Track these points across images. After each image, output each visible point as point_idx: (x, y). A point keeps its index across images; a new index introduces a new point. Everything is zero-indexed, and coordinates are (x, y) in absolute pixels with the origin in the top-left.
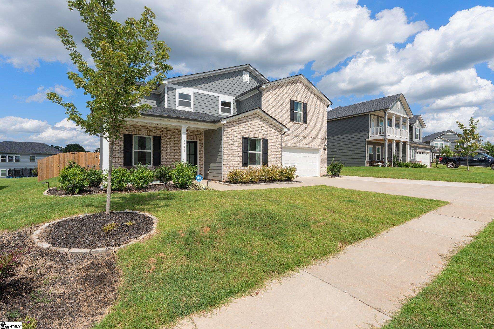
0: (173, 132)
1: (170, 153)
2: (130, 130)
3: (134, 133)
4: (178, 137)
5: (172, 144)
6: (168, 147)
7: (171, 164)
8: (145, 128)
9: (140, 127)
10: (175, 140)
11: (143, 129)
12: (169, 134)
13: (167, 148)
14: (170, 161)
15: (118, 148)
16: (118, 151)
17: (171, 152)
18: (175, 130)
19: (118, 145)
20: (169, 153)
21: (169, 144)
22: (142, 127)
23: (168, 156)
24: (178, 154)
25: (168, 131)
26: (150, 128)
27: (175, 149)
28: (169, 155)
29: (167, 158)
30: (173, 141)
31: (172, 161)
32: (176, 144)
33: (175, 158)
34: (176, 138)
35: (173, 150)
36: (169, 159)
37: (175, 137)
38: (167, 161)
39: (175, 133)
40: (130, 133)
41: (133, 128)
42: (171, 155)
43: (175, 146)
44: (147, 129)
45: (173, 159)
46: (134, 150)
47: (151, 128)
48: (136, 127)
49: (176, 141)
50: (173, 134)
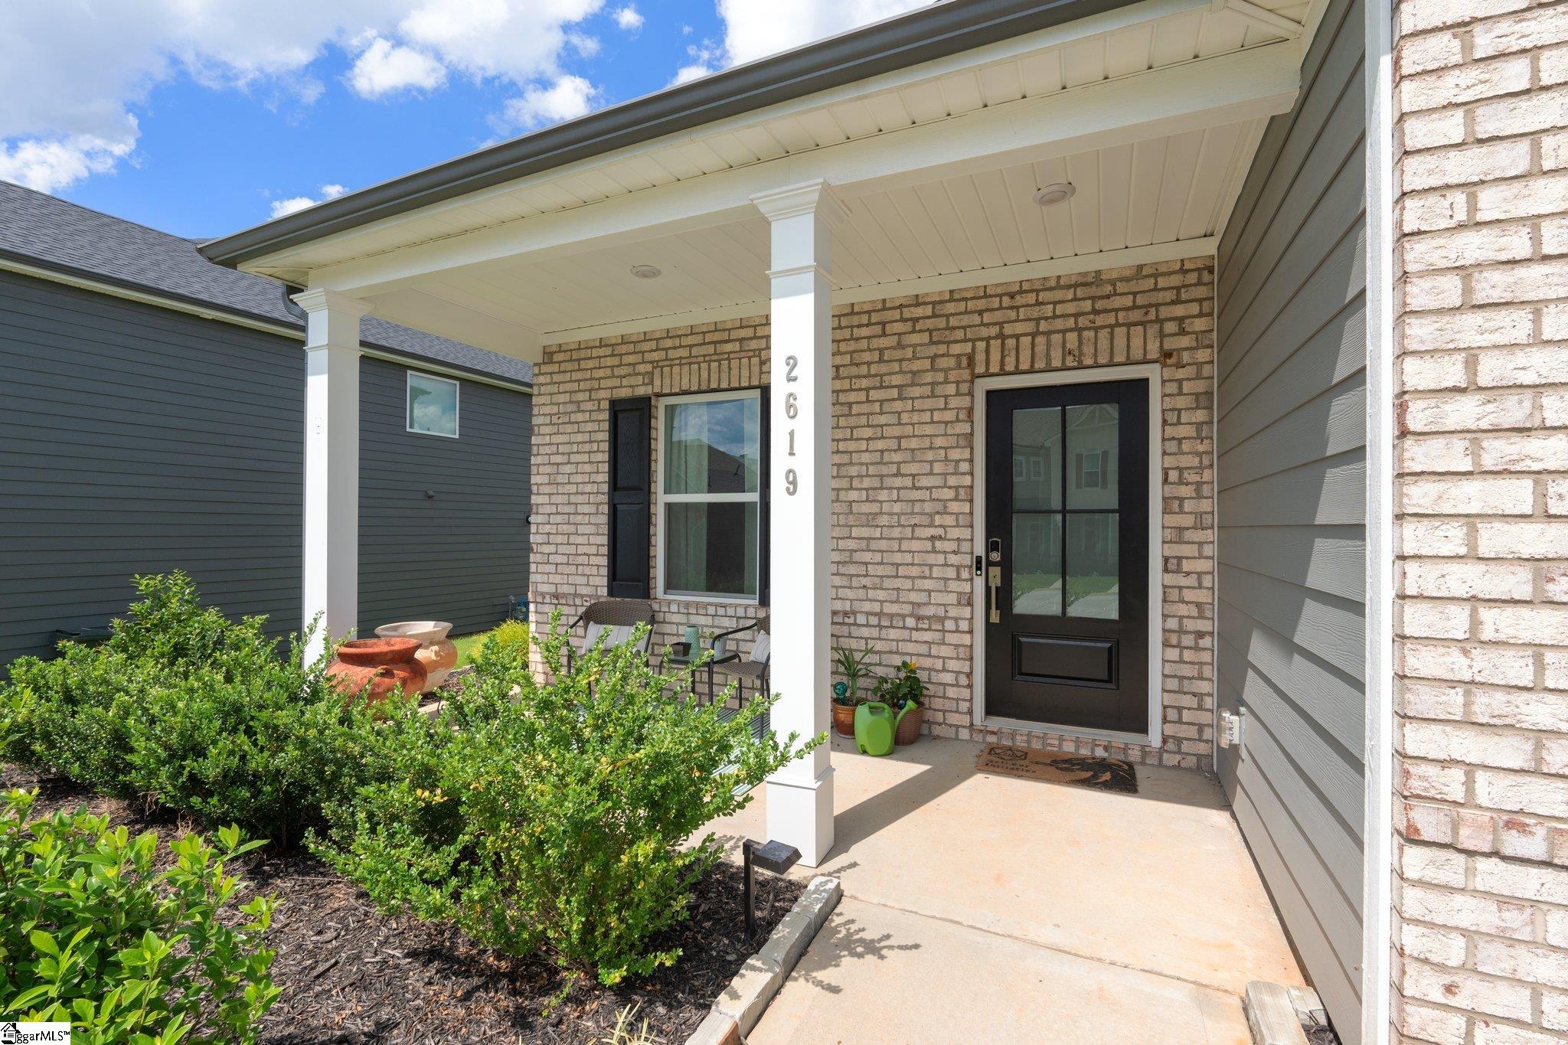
0: (899, 327)
1: (874, 508)
2: (641, 368)
3: (657, 382)
4: (943, 363)
5: (897, 431)
6: (866, 458)
7: (881, 595)
8: (717, 337)
9: (690, 340)
10: (916, 391)
11: (704, 350)
12: (867, 357)
13: (853, 471)
14: (880, 570)
15: (588, 488)
16: (586, 509)
17: (883, 495)
18: (919, 312)
19: (587, 468)
20: (866, 508)
21: (868, 432)
22: (699, 339)
23: (865, 532)
24: (945, 512)
25: (865, 332)
26: (743, 333)
27: (913, 468)
28: (870, 520)
29: (851, 544)
30: (898, 406)
31: (890, 571)
32: (928, 430)
33: (915, 545)
34: (928, 378)
35: (898, 482)
36: (867, 557)
37: (916, 366)
38: (852, 569)
39: (915, 339)
40: (641, 391)
41: (656, 356)
42: (884, 520)
43: (914, 443)
44: (729, 347)
45: (898, 558)
46: (661, 499)
47: (749, 332)
48: (669, 343)
49: (929, 403)
50: (900, 346)
